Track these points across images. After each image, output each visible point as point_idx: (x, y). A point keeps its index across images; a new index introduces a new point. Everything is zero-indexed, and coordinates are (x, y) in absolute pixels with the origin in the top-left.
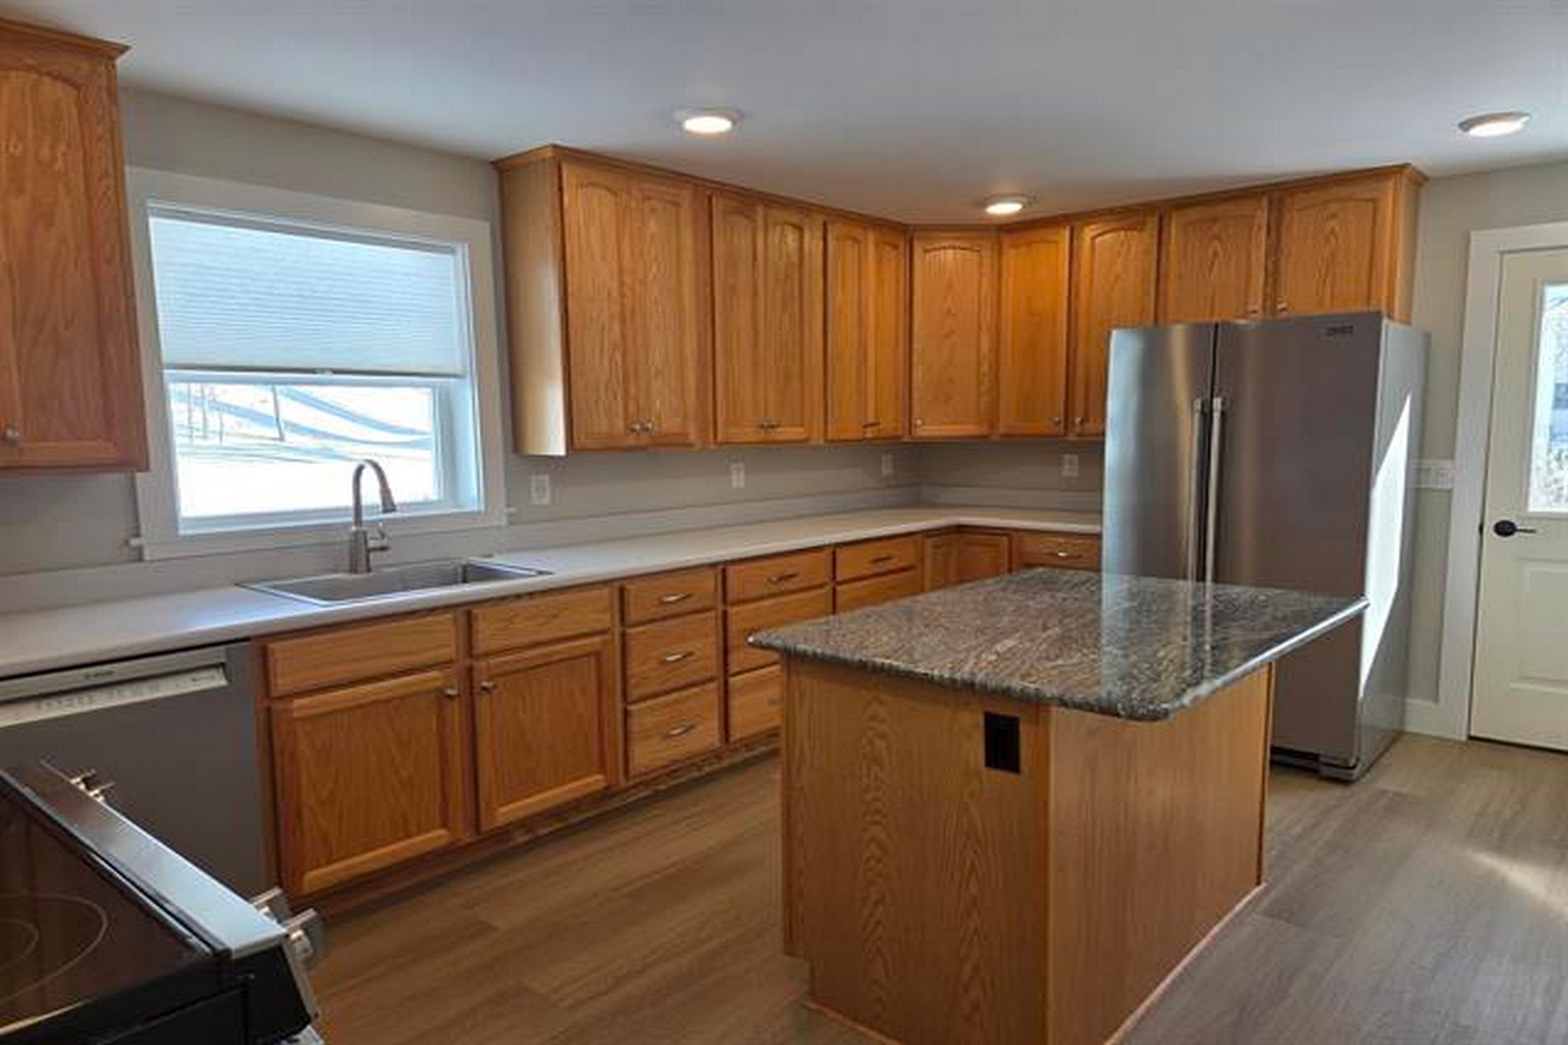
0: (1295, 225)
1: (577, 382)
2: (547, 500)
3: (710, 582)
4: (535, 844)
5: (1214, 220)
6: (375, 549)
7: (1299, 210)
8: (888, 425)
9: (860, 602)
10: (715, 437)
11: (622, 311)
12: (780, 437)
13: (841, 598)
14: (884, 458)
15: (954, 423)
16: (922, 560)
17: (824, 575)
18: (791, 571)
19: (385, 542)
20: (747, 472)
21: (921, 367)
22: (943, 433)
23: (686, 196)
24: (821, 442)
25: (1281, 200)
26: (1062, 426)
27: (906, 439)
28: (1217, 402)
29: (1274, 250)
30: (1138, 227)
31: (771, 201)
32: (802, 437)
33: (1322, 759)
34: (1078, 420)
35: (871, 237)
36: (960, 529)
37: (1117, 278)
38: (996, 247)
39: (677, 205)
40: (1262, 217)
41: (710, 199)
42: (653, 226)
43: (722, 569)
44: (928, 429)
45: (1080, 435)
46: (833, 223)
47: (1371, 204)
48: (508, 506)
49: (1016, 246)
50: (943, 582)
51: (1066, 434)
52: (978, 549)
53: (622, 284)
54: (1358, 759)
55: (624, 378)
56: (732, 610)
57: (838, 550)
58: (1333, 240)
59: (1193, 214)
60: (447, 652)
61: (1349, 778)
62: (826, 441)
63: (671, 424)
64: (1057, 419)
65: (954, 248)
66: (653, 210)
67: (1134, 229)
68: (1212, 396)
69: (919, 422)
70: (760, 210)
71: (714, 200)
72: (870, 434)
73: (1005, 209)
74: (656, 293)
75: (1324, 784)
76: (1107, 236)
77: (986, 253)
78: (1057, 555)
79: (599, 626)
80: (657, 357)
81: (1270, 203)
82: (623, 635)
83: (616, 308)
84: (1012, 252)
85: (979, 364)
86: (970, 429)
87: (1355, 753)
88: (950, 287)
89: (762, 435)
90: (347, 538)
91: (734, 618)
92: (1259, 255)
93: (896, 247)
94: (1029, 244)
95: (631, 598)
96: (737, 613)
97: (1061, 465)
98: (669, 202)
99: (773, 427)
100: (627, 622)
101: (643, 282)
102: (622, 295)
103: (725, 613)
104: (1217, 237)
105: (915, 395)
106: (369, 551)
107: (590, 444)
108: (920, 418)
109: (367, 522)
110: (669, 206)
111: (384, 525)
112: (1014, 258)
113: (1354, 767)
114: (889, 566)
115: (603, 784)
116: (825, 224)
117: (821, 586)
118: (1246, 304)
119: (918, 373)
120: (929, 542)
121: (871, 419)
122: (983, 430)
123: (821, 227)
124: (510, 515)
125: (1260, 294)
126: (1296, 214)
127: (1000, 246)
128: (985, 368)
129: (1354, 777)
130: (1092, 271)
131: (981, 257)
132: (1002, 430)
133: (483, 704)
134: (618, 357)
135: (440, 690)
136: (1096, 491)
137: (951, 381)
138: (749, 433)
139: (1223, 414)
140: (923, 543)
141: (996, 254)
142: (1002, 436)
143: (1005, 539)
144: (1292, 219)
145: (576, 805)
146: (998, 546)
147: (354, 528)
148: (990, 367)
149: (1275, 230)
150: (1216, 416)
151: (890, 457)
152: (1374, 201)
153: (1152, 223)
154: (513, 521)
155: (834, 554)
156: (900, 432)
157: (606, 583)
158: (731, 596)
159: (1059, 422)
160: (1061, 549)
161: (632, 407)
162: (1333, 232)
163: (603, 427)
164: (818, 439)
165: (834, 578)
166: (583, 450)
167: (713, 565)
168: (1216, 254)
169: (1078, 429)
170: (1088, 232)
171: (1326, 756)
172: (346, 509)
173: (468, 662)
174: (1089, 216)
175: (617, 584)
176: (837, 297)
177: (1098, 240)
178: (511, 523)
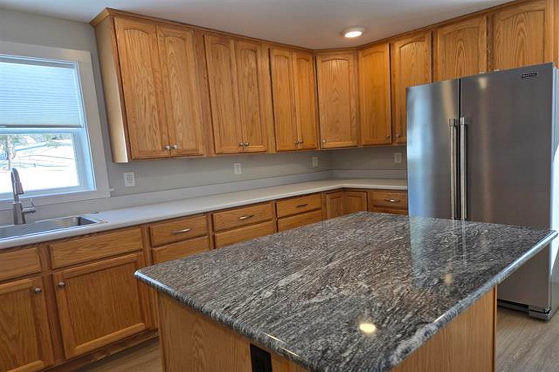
0: (501, 28)
1: (132, 126)
2: (133, 184)
3: (202, 222)
4: (108, 359)
5: (459, 31)
6: (28, 212)
7: (502, 20)
8: (309, 142)
9: (291, 226)
10: (215, 151)
11: (156, 91)
12: (250, 150)
13: (281, 225)
14: (313, 158)
15: (341, 141)
16: (325, 205)
17: (269, 214)
18: (252, 214)
19: (33, 209)
20: (242, 167)
21: (323, 116)
22: (335, 146)
23: (189, 35)
24: (274, 152)
25: (493, 16)
26: (390, 139)
27: (319, 149)
28: (462, 120)
29: (491, 43)
30: (421, 40)
31: (238, 38)
32: (263, 150)
33: (530, 308)
34: (397, 135)
35: (295, 55)
36: (344, 189)
37: (413, 65)
38: (356, 57)
39: (184, 39)
40: (484, 25)
41: (204, 36)
42: (171, 49)
43: (210, 215)
44: (329, 144)
45: (399, 143)
46: (273, 49)
47: (542, 12)
48: (110, 188)
49: (364, 57)
50: (337, 214)
51: (392, 143)
52: (353, 199)
53: (154, 78)
54: (550, 308)
55: (159, 123)
56: (218, 235)
57: (278, 203)
58: (521, 33)
59: (449, 29)
60: (36, 268)
61: (545, 319)
62: (276, 151)
63: (189, 146)
64: (388, 136)
65: (336, 59)
66: (171, 42)
67: (419, 41)
68: (460, 117)
69: (324, 141)
70: (232, 42)
71: (205, 36)
72: (299, 147)
73: (353, 34)
74: (175, 82)
75: (531, 321)
76: (406, 46)
77: (351, 60)
78: (389, 201)
79: (136, 248)
80: (178, 113)
81: (487, 18)
82: (152, 251)
83: (152, 90)
84: (363, 59)
85: (351, 114)
86: (349, 143)
87: (549, 304)
88: (335, 77)
89: (240, 149)
90: (12, 208)
91: (218, 239)
92: (483, 46)
93: (308, 61)
94: (371, 54)
95: (154, 232)
96: (220, 236)
97: (394, 158)
98: (180, 38)
99: (246, 145)
100: (153, 245)
101: (168, 76)
102: (155, 82)
103: (214, 237)
104: (461, 39)
105: (322, 130)
106: (23, 214)
107: (142, 156)
108: (325, 139)
109: (21, 199)
110: (179, 40)
111: (33, 200)
112: (365, 62)
113: (548, 313)
114: (307, 208)
115: (144, 328)
116: (269, 49)
117: (270, 220)
118: (478, 71)
119: (322, 118)
120: (327, 196)
121: (299, 140)
122: (355, 143)
123: (267, 51)
124: (111, 192)
125: (485, 65)
126: (501, 23)
127: (358, 56)
128: (354, 114)
129: (549, 318)
130: (400, 62)
131: (349, 62)
132: (363, 143)
133: (61, 294)
134: (156, 113)
135: (30, 288)
136: (404, 169)
137: (338, 121)
138: (234, 149)
139: (465, 125)
140: (325, 197)
141: (356, 61)
142: (364, 145)
143: (365, 194)
144: (499, 25)
145: (133, 337)
146: (361, 197)
147: (14, 203)
148: (356, 114)
149: (491, 33)
150: (462, 127)
151: (316, 158)
152: (544, 10)
153: (428, 36)
154: (113, 195)
155: (276, 204)
156: (316, 146)
157: (140, 226)
158: (217, 227)
159: (389, 137)
160: (392, 198)
161: (165, 137)
162: (522, 29)
163: (149, 147)
164: (272, 150)
165: (277, 216)
166: (137, 159)
167: (205, 213)
168: (461, 48)
169: (398, 140)
170: (397, 46)
171: (531, 306)
172: (10, 194)
173: (50, 272)
174: (398, 37)
175: (148, 226)
176: (277, 83)
177: (402, 49)
178: (111, 196)
